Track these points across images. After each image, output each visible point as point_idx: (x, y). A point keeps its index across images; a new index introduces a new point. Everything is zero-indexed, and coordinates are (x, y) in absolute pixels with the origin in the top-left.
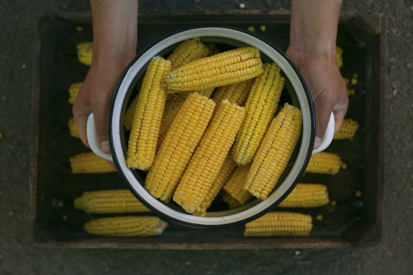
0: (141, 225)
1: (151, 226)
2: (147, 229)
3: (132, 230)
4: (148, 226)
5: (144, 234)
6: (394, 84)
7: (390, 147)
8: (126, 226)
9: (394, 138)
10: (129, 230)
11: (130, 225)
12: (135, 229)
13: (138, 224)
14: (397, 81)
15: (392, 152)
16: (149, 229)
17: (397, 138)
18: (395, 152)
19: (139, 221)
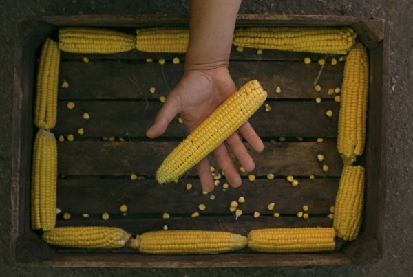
0: (104, 236)
1: (115, 238)
2: (110, 241)
3: (94, 242)
4: (111, 239)
5: (107, 246)
6: (393, 79)
7: (392, 146)
8: (89, 237)
9: (396, 137)
10: (91, 242)
11: (92, 237)
12: (98, 241)
13: (102, 235)
14: (397, 77)
15: (395, 151)
16: (113, 241)
17: (399, 135)
18: (397, 150)
19: (102, 233)
